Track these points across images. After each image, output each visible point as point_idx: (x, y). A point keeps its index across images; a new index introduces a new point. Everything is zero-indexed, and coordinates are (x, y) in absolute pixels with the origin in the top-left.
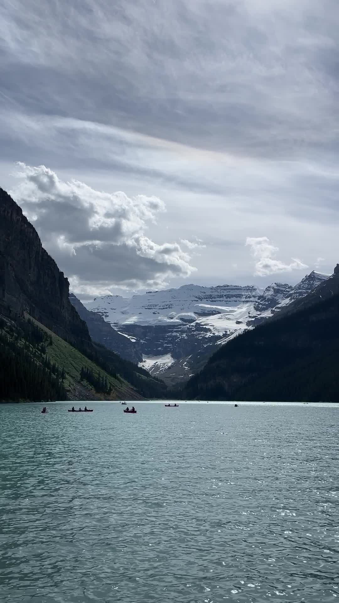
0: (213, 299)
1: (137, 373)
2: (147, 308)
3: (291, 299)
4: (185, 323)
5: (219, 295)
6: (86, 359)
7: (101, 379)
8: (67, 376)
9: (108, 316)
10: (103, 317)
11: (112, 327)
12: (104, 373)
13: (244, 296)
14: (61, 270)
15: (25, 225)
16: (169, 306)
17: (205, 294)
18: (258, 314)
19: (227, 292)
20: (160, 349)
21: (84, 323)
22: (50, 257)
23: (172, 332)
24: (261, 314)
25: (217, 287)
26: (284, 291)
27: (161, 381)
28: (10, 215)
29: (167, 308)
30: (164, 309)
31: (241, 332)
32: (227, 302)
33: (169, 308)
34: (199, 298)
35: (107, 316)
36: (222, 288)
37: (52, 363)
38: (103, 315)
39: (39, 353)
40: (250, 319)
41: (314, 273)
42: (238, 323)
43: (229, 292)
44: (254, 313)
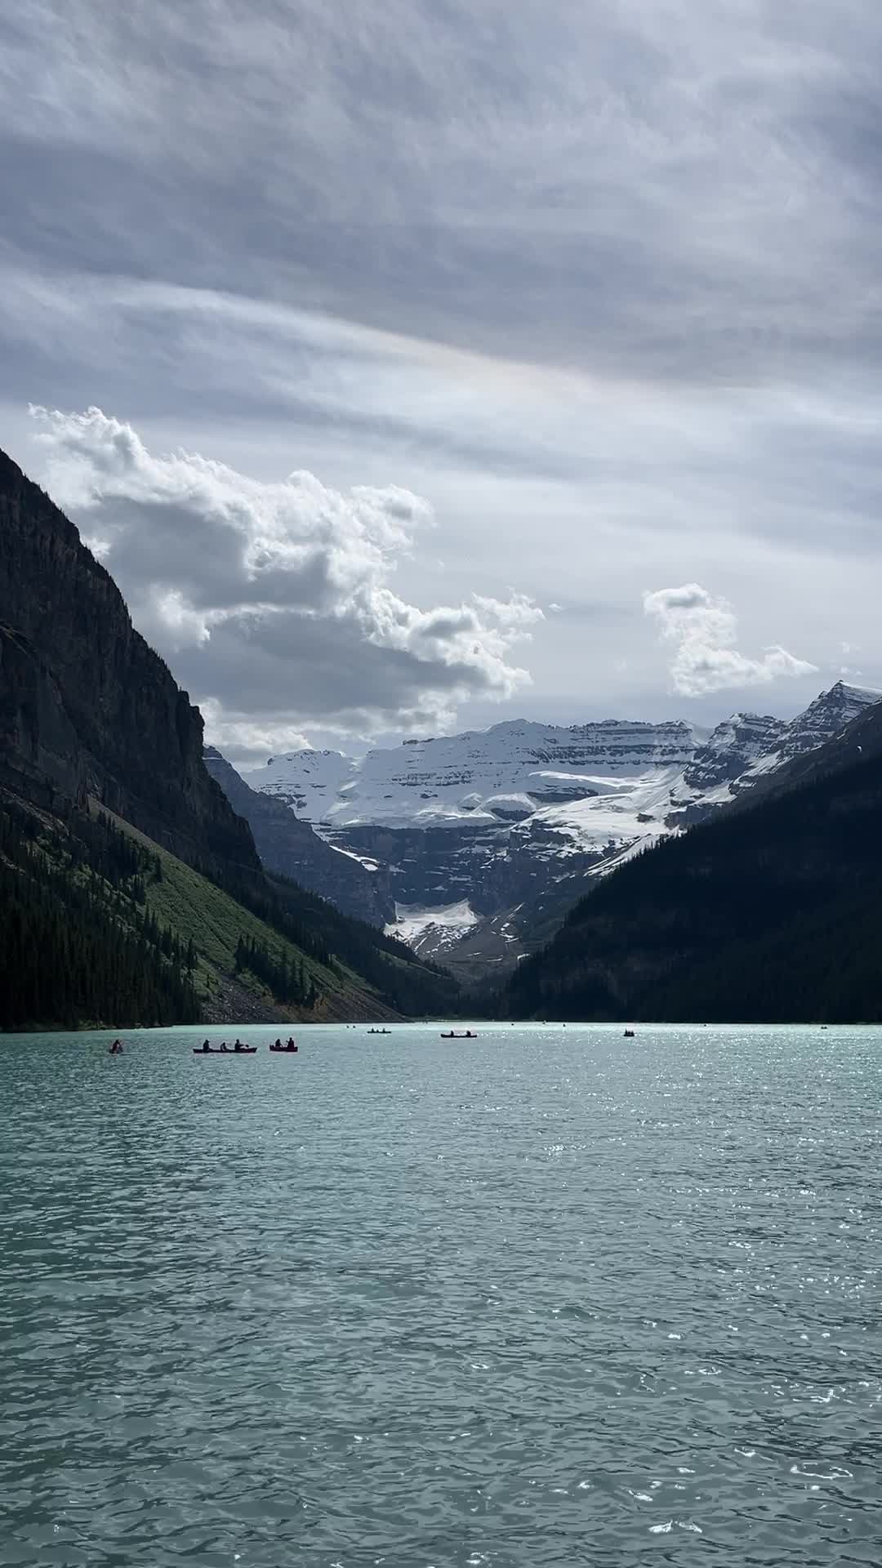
0: (578, 759)
1: (381, 952)
2: (405, 782)
3: (781, 757)
4: (504, 821)
5: (592, 748)
6: (249, 914)
7: (289, 968)
8: (201, 961)
9: (304, 805)
10: (293, 806)
11: (318, 833)
12: (295, 953)
13: (658, 750)
14: (182, 686)
15: (89, 572)
16: (463, 777)
17: (553, 745)
18: (695, 797)
19: (615, 739)
20: (439, 888)
21: (242, 822)
22: (154, 652)
23: (470, 844)
24: (702, 796)
25: (588, 725)
26: (764, 735)
27: (446, 973)
28: (47, 543)
29: (457, 783)
30: (449, 784)
31: (651, 843)
32: (615, 766)
33: (464, 782)
34: (541, 756)
35: (301, 805)
36: (600, 729)
37: (161, 927)
38: (293, 802)
39: (129, 900)
40: (676, 810)
41: (842, 687)
42: (643, 819)
43: (619, 738)
44: (686, 793)
